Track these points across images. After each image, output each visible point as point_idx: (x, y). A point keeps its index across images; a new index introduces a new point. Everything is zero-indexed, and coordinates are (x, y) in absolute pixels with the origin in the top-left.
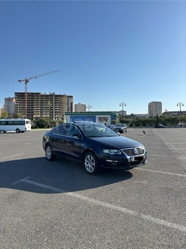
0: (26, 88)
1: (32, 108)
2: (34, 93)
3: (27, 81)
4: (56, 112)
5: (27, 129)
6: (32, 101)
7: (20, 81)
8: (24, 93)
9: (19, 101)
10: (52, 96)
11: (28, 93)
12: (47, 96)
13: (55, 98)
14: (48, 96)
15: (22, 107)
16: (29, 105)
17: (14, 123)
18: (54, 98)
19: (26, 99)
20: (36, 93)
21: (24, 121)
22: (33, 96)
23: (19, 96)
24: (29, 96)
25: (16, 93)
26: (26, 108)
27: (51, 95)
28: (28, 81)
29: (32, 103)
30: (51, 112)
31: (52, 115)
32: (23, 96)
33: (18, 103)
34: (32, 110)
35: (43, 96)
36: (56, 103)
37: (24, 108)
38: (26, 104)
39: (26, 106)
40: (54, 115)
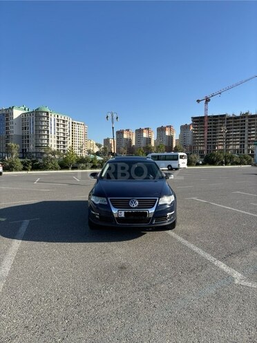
0: (206, 110)
1: (214, 136)
2: (217, 116)
3: (207, 100)
4: (249, 141)
5: (182, 166)
6: (214, 127)
7: (198, 101)
8: (203, 117)
9: (197, 128)
10: (245, 117)
11: (209, 116)
12: (236, 118)
13: (250, 120)
14: (238, 118)
15: (201, 137)
16: (211, 133)
17: (165, 158)
18: (247, 121)
19: (206, 125)
20: (221, 116)
21: (178, 156)
22: (216, 120)
23: (197, 121)
24: (211, 120)
25: (193, 118)
26: (206, 138)
27: (243, 116)
28: (209, 100)
29: (214, 130)
30: (241, 142)
31: (242, 146)
32: (202, 121)
33: (195, 131)
34: (214, 139)
35: (231, 118)
36: (249, 128)
37: (203, 137)
38: (206, 132)
39: (206, 135)
40: (246, 146)
